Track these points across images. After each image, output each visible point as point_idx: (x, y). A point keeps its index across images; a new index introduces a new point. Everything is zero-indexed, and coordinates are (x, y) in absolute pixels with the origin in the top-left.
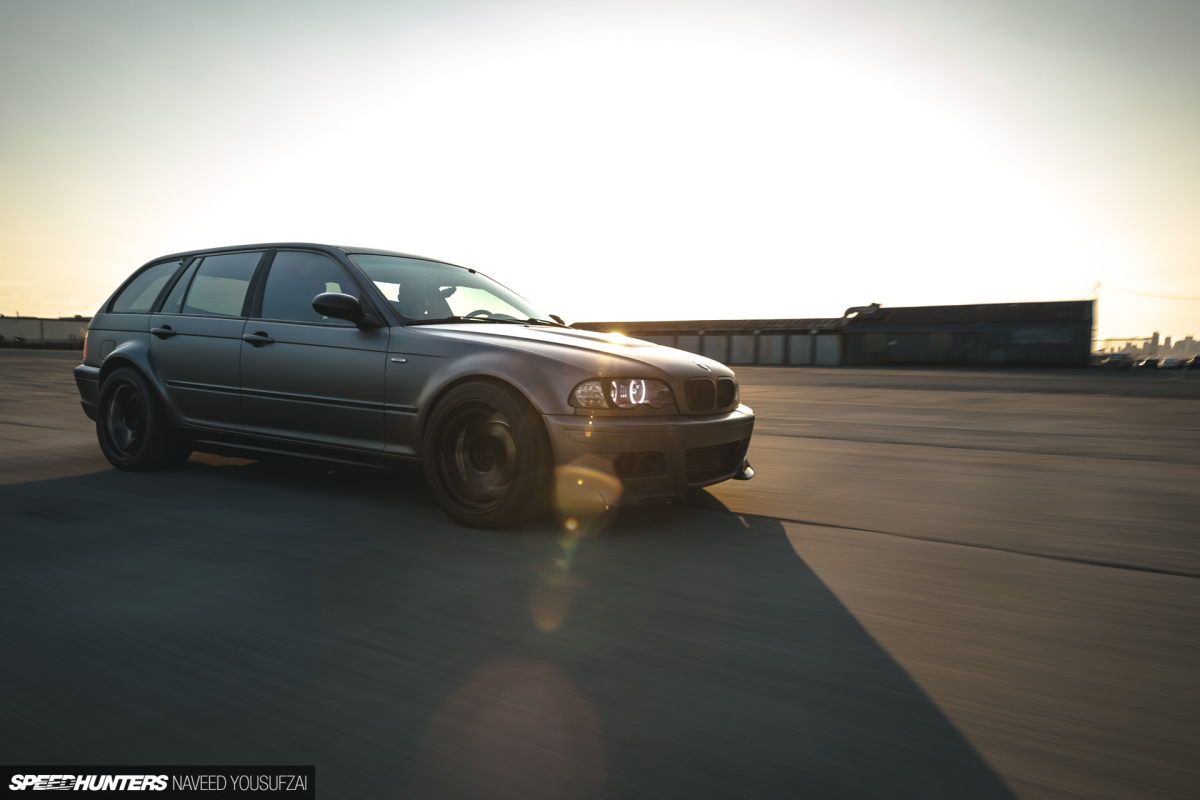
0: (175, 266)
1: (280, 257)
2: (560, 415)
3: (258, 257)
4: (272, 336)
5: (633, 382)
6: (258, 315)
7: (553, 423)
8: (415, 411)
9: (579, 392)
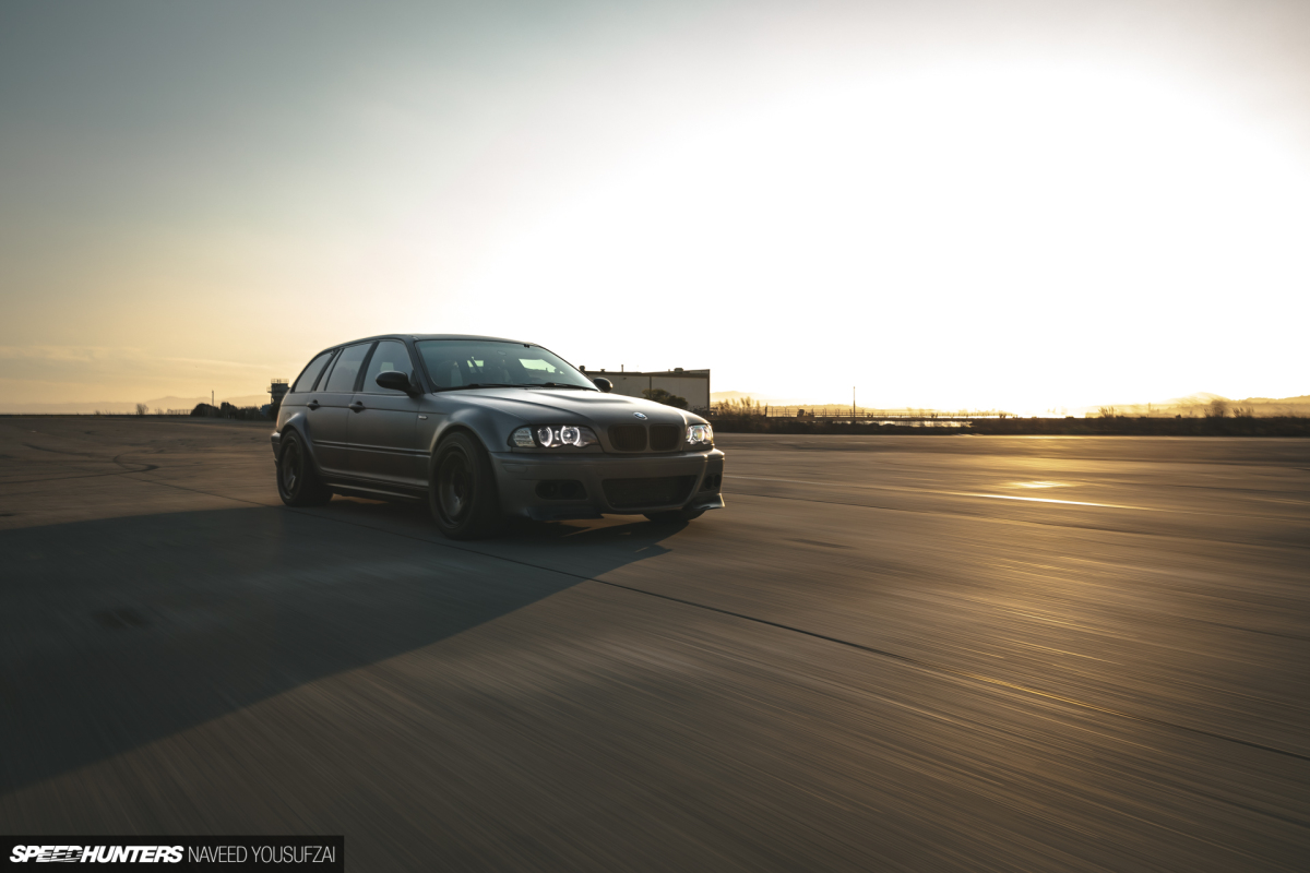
0: (329, 355)
1: (381, 345)
2: (500, 453)
3: (369, 346)
4: (365, 405)
5: (564, 428)
6: (361, 390)
7: (494, 457)
8: (428, 454)
9: (516, 435)
